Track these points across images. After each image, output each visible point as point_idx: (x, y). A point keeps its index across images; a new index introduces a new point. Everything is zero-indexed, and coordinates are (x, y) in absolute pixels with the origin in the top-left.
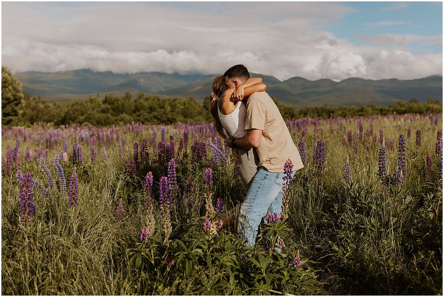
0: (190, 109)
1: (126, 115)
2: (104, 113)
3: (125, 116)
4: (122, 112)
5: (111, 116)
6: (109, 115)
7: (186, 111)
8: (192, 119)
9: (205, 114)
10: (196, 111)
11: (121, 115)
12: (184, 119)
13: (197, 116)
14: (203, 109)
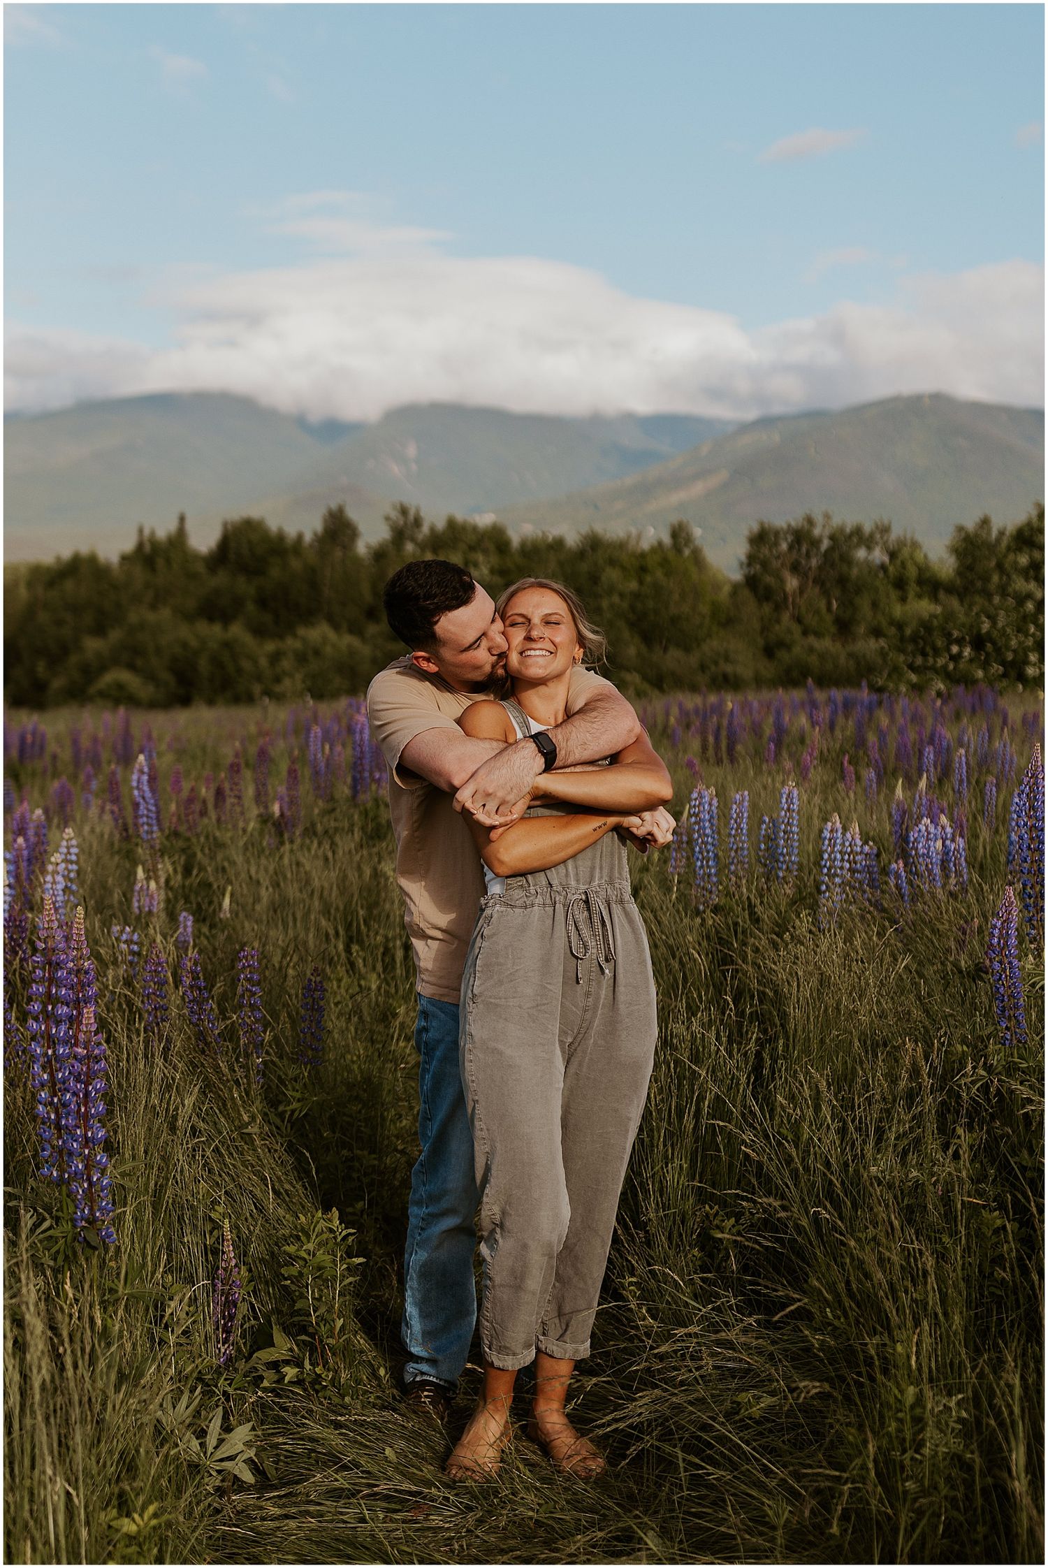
0: (676, 597)
1: (331, 635)
2: (211, 619)
3: (325, 639)
4: (307, 615)
5: (247, 639)
6: (237, 630)
7: (651, 604)
8: (687, 649)
9: (756, 625)
10: (704, 609)
11: (301, 631)
12: (644, 648)
13: (709, 635)
14: (746, 593)
